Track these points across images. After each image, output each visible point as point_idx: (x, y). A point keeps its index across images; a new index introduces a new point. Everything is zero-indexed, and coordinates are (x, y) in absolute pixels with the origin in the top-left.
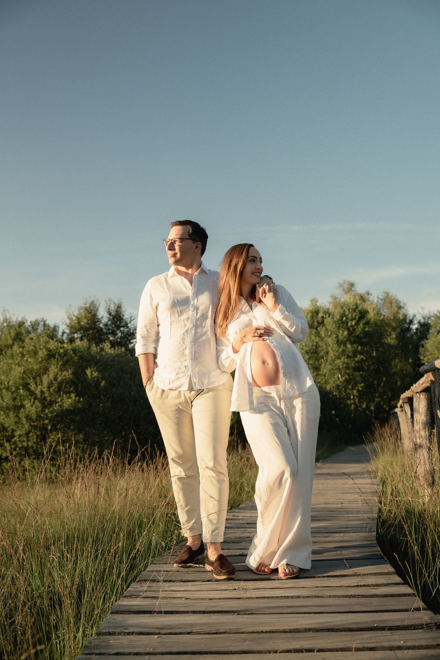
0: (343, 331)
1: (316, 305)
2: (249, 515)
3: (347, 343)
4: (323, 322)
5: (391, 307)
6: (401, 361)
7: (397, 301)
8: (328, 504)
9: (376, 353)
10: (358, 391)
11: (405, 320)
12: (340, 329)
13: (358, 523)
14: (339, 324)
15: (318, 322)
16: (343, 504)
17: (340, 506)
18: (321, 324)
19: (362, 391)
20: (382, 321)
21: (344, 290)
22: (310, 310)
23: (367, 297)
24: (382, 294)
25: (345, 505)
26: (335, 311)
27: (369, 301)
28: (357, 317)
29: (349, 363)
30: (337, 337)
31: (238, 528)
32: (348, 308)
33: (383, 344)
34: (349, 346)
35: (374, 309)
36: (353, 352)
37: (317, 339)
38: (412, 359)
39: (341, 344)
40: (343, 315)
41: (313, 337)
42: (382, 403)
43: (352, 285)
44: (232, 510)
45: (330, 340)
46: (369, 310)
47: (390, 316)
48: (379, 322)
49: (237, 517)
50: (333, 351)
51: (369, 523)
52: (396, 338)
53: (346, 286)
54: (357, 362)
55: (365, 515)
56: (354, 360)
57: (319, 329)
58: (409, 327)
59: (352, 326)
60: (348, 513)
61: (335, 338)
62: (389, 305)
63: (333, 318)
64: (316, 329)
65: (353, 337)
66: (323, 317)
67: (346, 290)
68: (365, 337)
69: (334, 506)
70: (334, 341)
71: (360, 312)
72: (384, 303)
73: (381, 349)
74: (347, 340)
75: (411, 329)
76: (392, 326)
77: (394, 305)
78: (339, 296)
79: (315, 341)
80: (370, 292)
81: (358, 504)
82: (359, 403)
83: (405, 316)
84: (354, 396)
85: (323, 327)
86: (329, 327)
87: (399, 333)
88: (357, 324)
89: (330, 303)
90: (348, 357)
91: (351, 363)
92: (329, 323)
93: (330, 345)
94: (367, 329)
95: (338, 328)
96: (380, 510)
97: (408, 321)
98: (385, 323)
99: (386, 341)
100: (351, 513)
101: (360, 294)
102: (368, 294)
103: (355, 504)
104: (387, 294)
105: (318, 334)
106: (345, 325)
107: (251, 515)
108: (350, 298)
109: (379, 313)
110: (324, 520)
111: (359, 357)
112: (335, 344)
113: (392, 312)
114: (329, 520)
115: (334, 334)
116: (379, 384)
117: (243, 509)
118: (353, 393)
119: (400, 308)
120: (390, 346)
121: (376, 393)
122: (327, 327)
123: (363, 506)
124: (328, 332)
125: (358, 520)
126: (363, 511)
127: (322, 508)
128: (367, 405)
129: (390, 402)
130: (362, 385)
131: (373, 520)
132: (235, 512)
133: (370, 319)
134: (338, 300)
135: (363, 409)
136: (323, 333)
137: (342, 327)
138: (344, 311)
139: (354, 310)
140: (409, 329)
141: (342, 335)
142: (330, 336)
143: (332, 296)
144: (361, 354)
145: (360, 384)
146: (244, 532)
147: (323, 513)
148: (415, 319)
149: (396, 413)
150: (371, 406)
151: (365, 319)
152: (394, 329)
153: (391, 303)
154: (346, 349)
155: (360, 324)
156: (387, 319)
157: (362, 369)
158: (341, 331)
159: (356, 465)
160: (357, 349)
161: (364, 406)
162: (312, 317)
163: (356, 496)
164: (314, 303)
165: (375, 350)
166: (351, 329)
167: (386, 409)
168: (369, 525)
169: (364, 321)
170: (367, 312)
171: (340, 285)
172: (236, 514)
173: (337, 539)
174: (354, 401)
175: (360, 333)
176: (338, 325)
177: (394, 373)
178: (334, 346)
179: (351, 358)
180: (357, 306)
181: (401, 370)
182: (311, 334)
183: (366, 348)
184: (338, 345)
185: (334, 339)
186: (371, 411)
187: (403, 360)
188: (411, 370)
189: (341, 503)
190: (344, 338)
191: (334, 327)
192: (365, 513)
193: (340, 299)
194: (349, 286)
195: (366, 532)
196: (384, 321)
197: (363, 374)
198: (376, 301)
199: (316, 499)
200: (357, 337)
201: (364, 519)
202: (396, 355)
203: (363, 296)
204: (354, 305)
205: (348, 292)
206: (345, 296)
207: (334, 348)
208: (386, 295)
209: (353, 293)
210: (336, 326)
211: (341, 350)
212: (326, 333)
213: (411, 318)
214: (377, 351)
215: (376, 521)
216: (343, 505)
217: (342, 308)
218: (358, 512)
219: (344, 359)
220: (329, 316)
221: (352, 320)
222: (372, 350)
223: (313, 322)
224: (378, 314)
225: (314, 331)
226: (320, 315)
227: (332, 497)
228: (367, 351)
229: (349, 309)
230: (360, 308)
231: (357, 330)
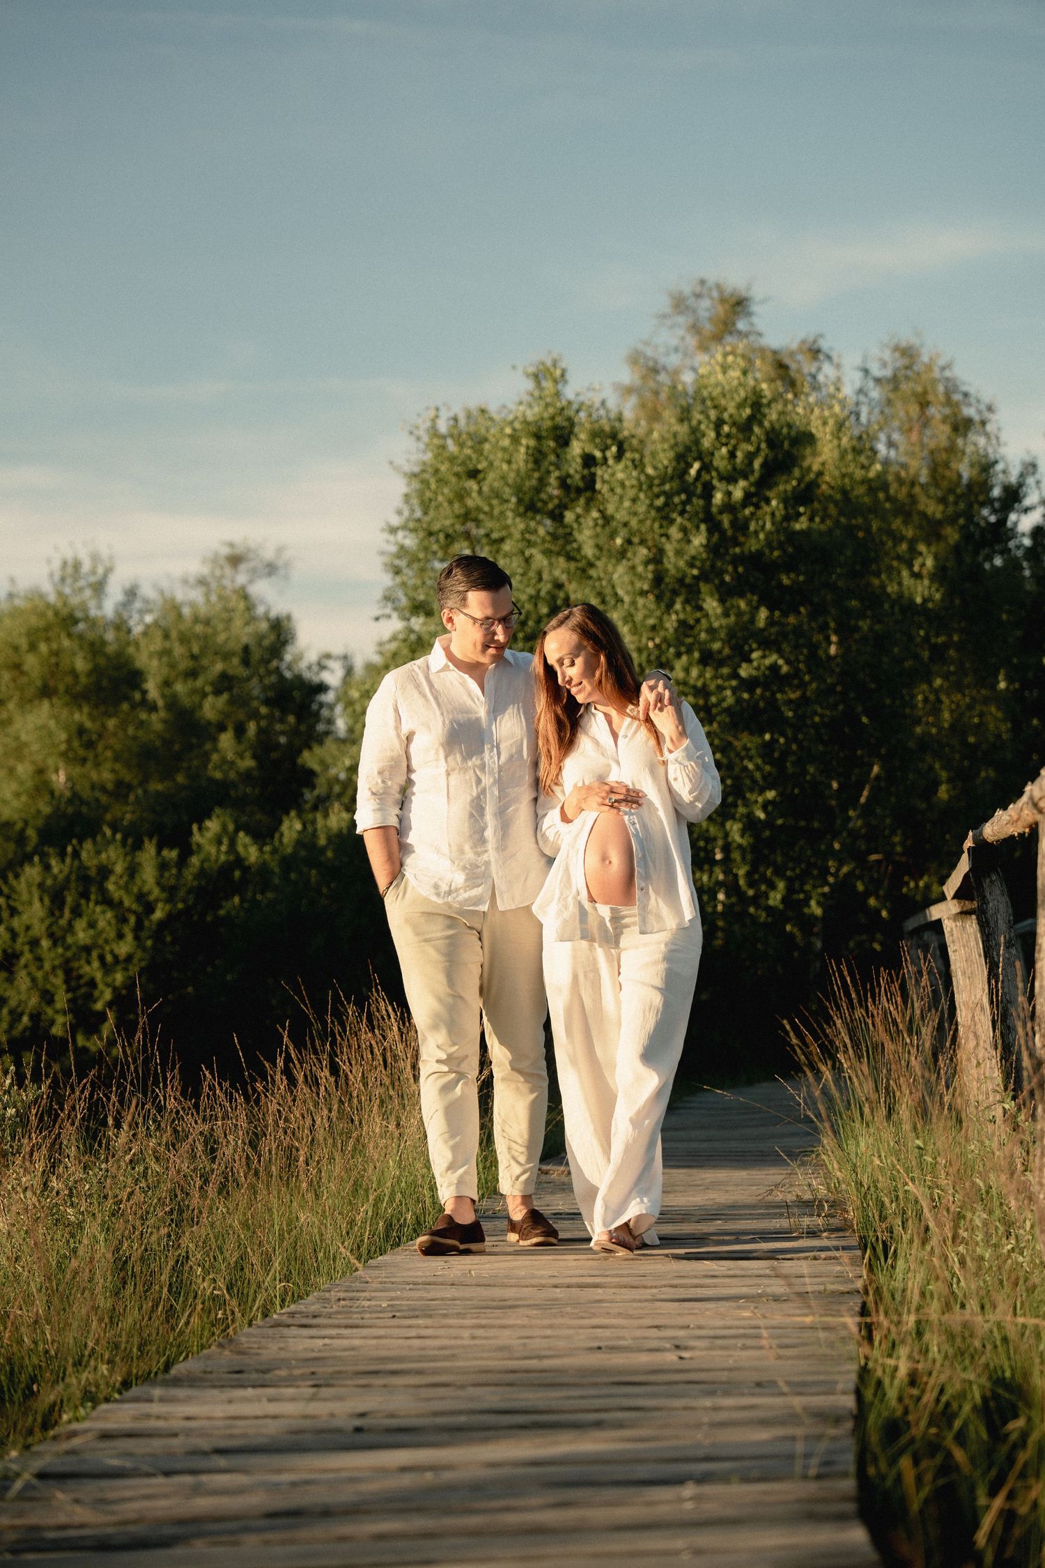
0: (684, 530)
1: (558, 394)
2: (219, 1410)
3: (704, 588)
4: (589, 484)
5: (926, 423)
6: (958, 687)
7: (953, 396)
8: (612, 1349)
9: (840, 644)
10: (751, 825)
11: (980, 486)
12: (672, 521)
13: (763, 1435)
14: (669, 496)
15: (563, 483)
16: (686, 1348)
17: (671, 1357)
18: (579, 491)
19: (768, 824)
20: (878, 486)
21: (695, 328)
22: (526, 422)
23: (808, 367)
24: (887, 355)
25: (698, 1353)
26: (650, 432)
27: (816, 387)
28: (757, 464)
29: (712, 687)
30: (657, 558)
31: (167, 1474)
32: (713, 414)
33: (874, 600)
34: (711, 605)
35: (840, 426)
36: (731, 633)
37: (560, 569)
38: (1010, 680)
39: (675, 593)
40: (688, 449)
41: (540, 560)
42: (860, 887)
43: (738, 305)
44: (135, 1391)
45: (619, 573)
46: (815, 428)
47: (914, 464)
48: (860, 490)
49: (160, 1424)
50: (635, 631)
51: (819, 1437)
52: (940, 575)
53: (705, 308)
54: (750, 684)
55: (797, 1402)
56: (735, 675)
57: (569, 516)
58: (1002, 521)
59: (728, 507)
60: (712, 1393)
61: (647, 563)
62: (914, 410)
63: (638, 465)
64: (557, 517)
65: (736, 561)
66: (589, 460)
67: (708, 328)
68: (790, 567)
69: (644, 1359)
70: (640, 577)
71: (773, 439)
72: (889, 402)
73: (864, 625)
74: (704, 576)
75: (1012, 533)
76: (924, 515)
77: (935, 412)
78: (673, 360)
79: (545, 576)
80: (824, 344)
81: (761, 1348)
82: (751, 884)
83: (986, 467)
84: (726, 849)
85: (587, 509)
86: (619, 509)
87: (957, 550)
88: (755, 498)
89: (628, 391)
90: (707, 658)
91: (721, 688)
92: (619, 490)
93: (620, 600)
94: (801, 525)
95: (664, 516)
96: (864, 1372)
97: (996, 492)
98: (888, 498)
99: (892, 589)
100: (727, 1394)
101: (775, 352)
102: (815, 352)
103: (744, 1348)
104: (908, 353)
105: (563, 543)
106: (698, 503)
107: (233, 1410)
108: (725, 369)
109: (862, 448)
110: (598, 1425)
111: (759, 661)
112: (643, 593)
113: (923, 445)
114: (620, 1425)
115: (643, 542)
116: (849, 794)
117: (192, 1381)
118: (726, 835)
119: (962, 426)
120: (907, 607)
121: (835, 836)
122: (610, 509)
123: (779, 1357)
124: (612, 536)
125: (764, 1423)
126: (788, 1383)
127: (584, 1372)
128: (790, 890)
129: (897, 883)
130: (771, 795)
131: (837, 1420)
132: (150, 1400)
133: (820, 474)
134: (663, 378)
135: (769, 910)
136: (586, 539)
137: (682, 513)
138: (695, 432)
139: (745, 428)
140: (1000, 533)
141: (679, 553)
142: (622, 554)
143: (635, 359)
144: (767, 644)
145: (762, 791)
146: (197, 1490)
147: (593, 1392)
148: (1030, 481)
149: (938, 925)
150: (808, 899)
151: (797, 472)
152: (932, 531)
153: (924, 404)
154: (698, 621)
155: (768, 501)
156: (901, 481)
157: (774, 722)
158: (674, 532)
159: (741, 1175)
160: (753, 620)
161: (775, 898)
162: (537, 457)
163: (746, 1314)
164: (547, 384)
165: (836, 632)
166: (726, 520)
167: (878, 912)
168: (822, 1446)
169: (788, 485)
170: (806, 439)
171: (680, 304)
172: (155, 1408)
173: (663, 1511)
174: (727, 872)
175: (769, 544)
176: (660, 502)
177: (925, 744)
178: (641, 601)
179: (720, 663)
180: (757, 404)
181: (958, 728)
182: (530, 544)
183: (792, 620)
184: (659, 598)
185: (640, 569)
186: (807, 923)
187: (969, 680)
188: (1005, 727)
189: (677, 1347)
190: (691, 565)
191: (641, 508)
192: (799, 1388)
193: (676, 373)
194: (721, 310)
195: (805, 1477)
196: (885, 487)
197: (774, 741)
198: (848, 391)
199: (551, 1327)
200: (755, 560)
201: (790, 1418)
202: (938, 653)
203: (787, 361)
204: (740, 406)
205: (718, 338)
206: (702, 358)
207: (639, 617)
208: (901, 363)
209: (741, 346)
210: (651, 505)
211: (671, 623)
212: (602, 540)
213: (1013, 479)
214: (845, 631)
215: (849, 1425)
216: (685, 1354)
217: (684, 416)
218: (759, 1384)
219: (687, 670)
220: (619, 457)
221: (730, 479)
222: (824, 628)
223: (542, 482)
224: (857, 451)
225: (544, 527)
226: (576, 448)
227: (630, 1317)
228: (798, 631)
229: (719, 423)
230: (772, 415)
231: (753, 526)
